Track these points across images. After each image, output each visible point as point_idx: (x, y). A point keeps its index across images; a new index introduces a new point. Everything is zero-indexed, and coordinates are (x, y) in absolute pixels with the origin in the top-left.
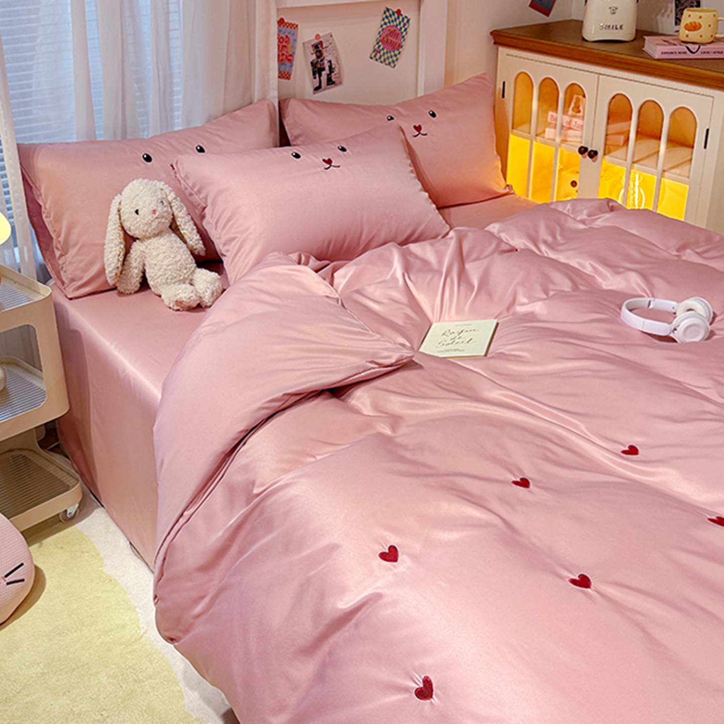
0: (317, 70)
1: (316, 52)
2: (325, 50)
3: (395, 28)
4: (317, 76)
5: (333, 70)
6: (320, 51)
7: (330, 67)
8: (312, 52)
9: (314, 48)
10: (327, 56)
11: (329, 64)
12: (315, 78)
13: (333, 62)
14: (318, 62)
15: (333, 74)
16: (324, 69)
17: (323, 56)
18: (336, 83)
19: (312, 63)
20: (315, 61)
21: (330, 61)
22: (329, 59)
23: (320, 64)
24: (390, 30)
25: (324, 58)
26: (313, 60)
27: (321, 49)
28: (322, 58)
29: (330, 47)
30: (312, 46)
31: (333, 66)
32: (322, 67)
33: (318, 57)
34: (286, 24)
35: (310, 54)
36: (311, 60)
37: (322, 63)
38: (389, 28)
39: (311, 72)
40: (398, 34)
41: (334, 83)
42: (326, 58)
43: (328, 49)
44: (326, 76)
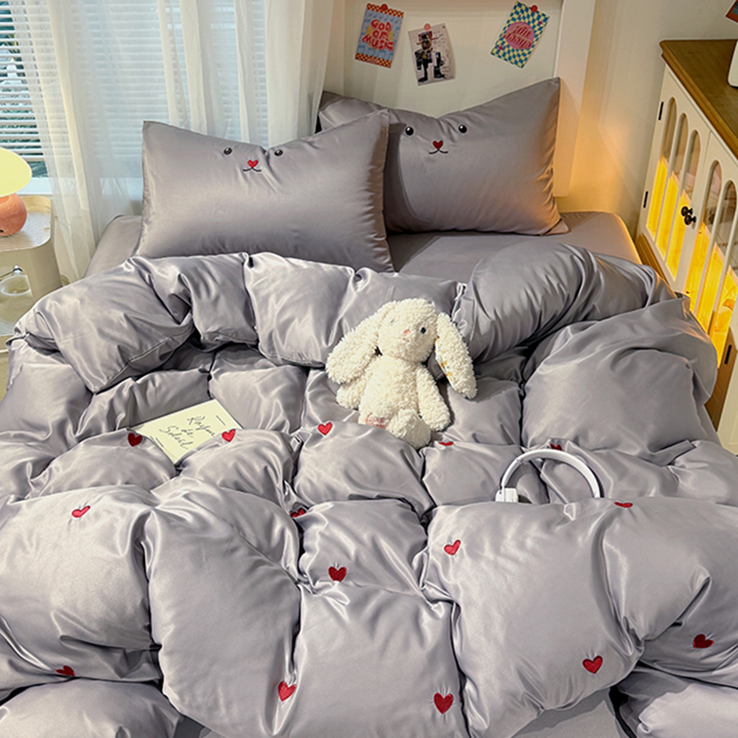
0: (422, 60)
1: (423, 43)
2: (433, 41)
3: (525, 25)
4: (422, 66)
5: (441, 63)
6: (428, 42)
7: (439, 60)
8: (418, 42)
9: (421, 37)
10: (435, 48)
11: (437, 56)
12: (420, 69)
13: (442, 55)
14: (423, 52)
15: (441, 67)
16: (431, 61)
17: (431, 47)
18: (446, 76)
19: (416, 53)
20: (421, 52)
21: (439, 54)
22: (438, 51)
23: (427, 56)
24: (518, 27)
25: (432, 49)
26: (419, 51)
27: (429, 40)
28: (430, 49)
29: (441, 38)
30: (419, 35)
31: (442, 59)
32: (429, 58)
33: (425, 48)
34: (389, 11)
35: (415, 44)
36: (416, 50)
37: (428, 54)
38: (517, 25)
39: (416, 62)
40: (529, 33)
41: (443, 76)
42: (434, 50)
43: (437, 40)
44: (433, 68)
